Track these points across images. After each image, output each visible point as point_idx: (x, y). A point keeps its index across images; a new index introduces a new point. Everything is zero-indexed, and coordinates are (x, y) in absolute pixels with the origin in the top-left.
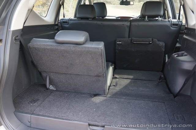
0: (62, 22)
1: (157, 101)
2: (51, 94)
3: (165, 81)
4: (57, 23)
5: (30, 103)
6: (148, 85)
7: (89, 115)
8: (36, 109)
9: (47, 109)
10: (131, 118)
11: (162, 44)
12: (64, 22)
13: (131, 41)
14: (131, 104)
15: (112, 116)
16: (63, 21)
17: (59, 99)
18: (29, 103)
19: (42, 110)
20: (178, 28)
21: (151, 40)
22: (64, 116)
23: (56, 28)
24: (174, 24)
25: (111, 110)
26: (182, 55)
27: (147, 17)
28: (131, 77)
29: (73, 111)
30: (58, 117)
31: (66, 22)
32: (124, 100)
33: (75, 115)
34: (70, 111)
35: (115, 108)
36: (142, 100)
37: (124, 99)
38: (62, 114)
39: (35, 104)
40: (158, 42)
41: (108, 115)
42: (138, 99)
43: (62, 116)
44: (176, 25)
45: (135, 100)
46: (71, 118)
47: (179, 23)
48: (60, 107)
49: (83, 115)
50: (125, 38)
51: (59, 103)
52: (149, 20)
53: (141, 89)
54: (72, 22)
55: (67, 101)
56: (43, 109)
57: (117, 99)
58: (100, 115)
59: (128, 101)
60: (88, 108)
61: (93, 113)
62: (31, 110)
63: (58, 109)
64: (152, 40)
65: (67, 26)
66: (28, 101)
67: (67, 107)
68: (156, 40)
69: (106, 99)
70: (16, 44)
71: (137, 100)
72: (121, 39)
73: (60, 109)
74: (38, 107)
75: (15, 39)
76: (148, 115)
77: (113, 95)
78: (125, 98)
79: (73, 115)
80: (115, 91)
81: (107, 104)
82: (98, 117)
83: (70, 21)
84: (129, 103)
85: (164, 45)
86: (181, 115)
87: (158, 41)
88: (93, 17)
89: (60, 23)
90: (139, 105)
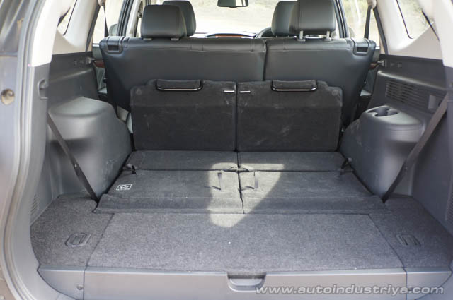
0: (105, 46)
1: (352, 211)
2: (111, 218)
3: (352, 170)
4: (90, 50)
5: (68, 243)
6: (320, 181)
7: (222, 256)
8: (92, 256)
9: (117, 252)
10: (314, 252)
11: (337, 91)
12: (110, 47)
13: (272, 87)
14: (304, 224)
15: (273, 251)
16: (109, 44)
17: (137, 227)
18: (66, 244)
19: (106, 256)
20: (367, 57)
21: (314, 84)
22: (166, 264)
23: (90, 62)
24: (360, 49)
25: (266, 240)
26: (385, 114)
27: (301, 33)
28: (280, 166)
29: (182, 252)
30: (151, 267)
31: (116, 47)
32: (285, 216)
33: (191, 260)
34: (174, 252)
35: (271, 234)
36: (323, 213)
37: (283, 214)
38: (159, 260)
39: (81, 245)
40: (329, 89)
41: (263, 252)
42: (312, 211)
43: (163, 266)
44: (365, 49)
45: (308, 213)
46: (185, 266)
47: (370, 45)
48: (147, 246)
49: (208, 258)
50: (254, 81)
51: (141, 236)
52: (306, 39)
53: (310, 190)
54: (130, 46)
55: (158, 232)
56: (107, 254)
57: (268, 216)
58: (245, 254)
59: (293, 219)
60: (214, 240)
61: (230, 252)
62: (80, 259)
63: (144, 250)
64: (317, 83)
65: (119, 56)
66: (64, 241)
67: (163, 243)
68: (325, 83)
69: (245, 218)
70: (42, 100)
71: (312, 214)
72: (249, 83)
73: (149, 250)
74: (93, 251)
75: (41, 89)
76: (346, 241)
77: (256, 208)
78: (284, 212)
79: (187, 259)
80: (257, 200)
81: (251, 228)
82: (244, 257)
83: (125, 45)
84: (297, 221)
85: (341, 92)
86: (409, 236)
87: (329, 85)
88: (181, 35)
89: (101, 49)
90: (319, 223)
